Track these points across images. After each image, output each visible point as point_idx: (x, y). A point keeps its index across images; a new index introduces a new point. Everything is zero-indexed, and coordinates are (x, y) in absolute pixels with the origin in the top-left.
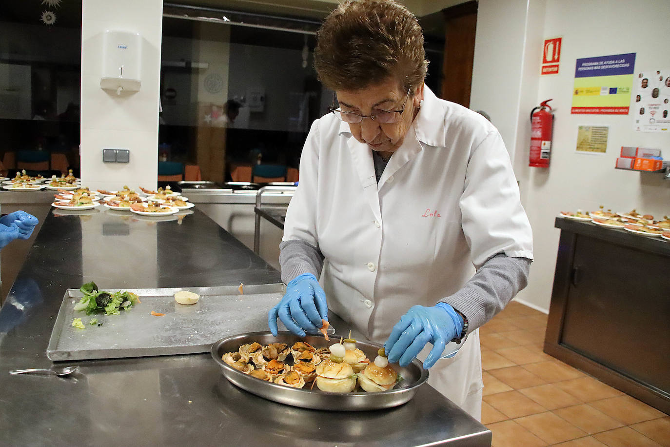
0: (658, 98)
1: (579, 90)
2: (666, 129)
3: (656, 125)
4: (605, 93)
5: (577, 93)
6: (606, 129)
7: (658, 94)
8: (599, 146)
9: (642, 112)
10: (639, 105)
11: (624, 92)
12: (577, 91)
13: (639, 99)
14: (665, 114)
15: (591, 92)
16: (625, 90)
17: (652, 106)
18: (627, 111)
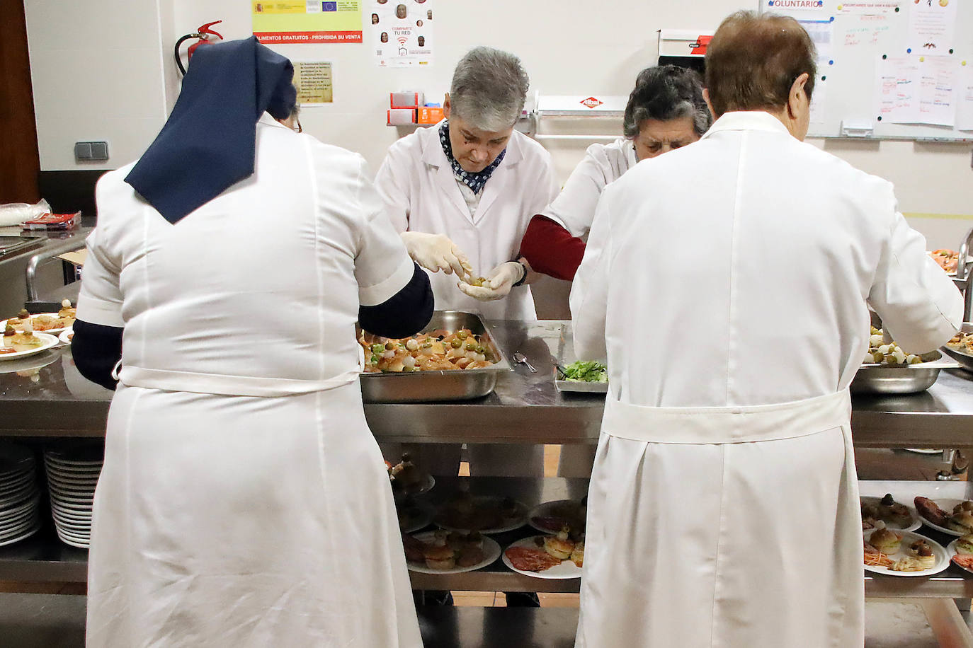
0: (406, 18)
1: (263, 5)
2: (426, 63)
3: (411, 58)
4: (315, 10)
5: (259, 8)
6: (326, 65)
7: (405, 13)
8: (320, 93)
9: (384, 38)
10: (378, 29)
11: (349, 9)
12: (259, 5)
13: (375, 19)
14: (421, 41)
15: (288, 8)
16: (350, 5)
17: (398, 31)
18: (359, 37)
